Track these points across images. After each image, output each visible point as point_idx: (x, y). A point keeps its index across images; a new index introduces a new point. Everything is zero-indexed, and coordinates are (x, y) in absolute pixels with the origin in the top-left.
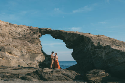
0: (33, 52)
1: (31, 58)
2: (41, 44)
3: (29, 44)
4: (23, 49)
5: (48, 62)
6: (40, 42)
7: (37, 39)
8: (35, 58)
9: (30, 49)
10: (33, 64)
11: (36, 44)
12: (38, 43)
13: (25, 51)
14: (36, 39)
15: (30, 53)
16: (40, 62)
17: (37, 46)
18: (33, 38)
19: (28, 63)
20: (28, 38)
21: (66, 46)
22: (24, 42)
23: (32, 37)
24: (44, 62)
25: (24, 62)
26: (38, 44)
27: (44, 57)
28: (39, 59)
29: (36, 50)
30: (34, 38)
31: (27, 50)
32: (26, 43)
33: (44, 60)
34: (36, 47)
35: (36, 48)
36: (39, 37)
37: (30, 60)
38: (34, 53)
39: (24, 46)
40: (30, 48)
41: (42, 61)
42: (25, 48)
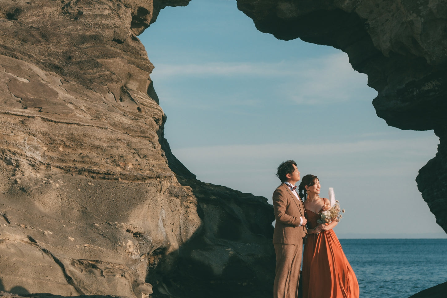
0: (104, 166)
1: (84, 213)
2: (151, 93)
3: (62, 94)
4: (20, 138)
5: (231, 252)
6: (149, 69)
7: (118, 41)
8: (125, 219)
9: (71, 138)
10: (112, 273)
11: (116, 86)
12: (130, 76)
13: (38, 157)
14: (112, 48)
15: (80, 171)
16: (161, 251)
17: (126, 105)
18: (84, 39)
19: (67, 262)
20: (45, 36)
21: (375, 102)
22: (18, 70)
23: (77, 29)
24: (196, 255)
25: (39, 254)
26: (133, 85)
27: (193, 209)
28: (150, 224)
29: (122, 150)
30: (96, 38)
31: (52, 143)
32: (37, 85)
33: (192, 230)
34: (118, 117)
35: (127, 130)
36: (134, 25)
37: (83, 234)
38: (107, 175)
39: (18, 110)
40: (77, 131)
41: (175, 245)
42: (37, 125)
